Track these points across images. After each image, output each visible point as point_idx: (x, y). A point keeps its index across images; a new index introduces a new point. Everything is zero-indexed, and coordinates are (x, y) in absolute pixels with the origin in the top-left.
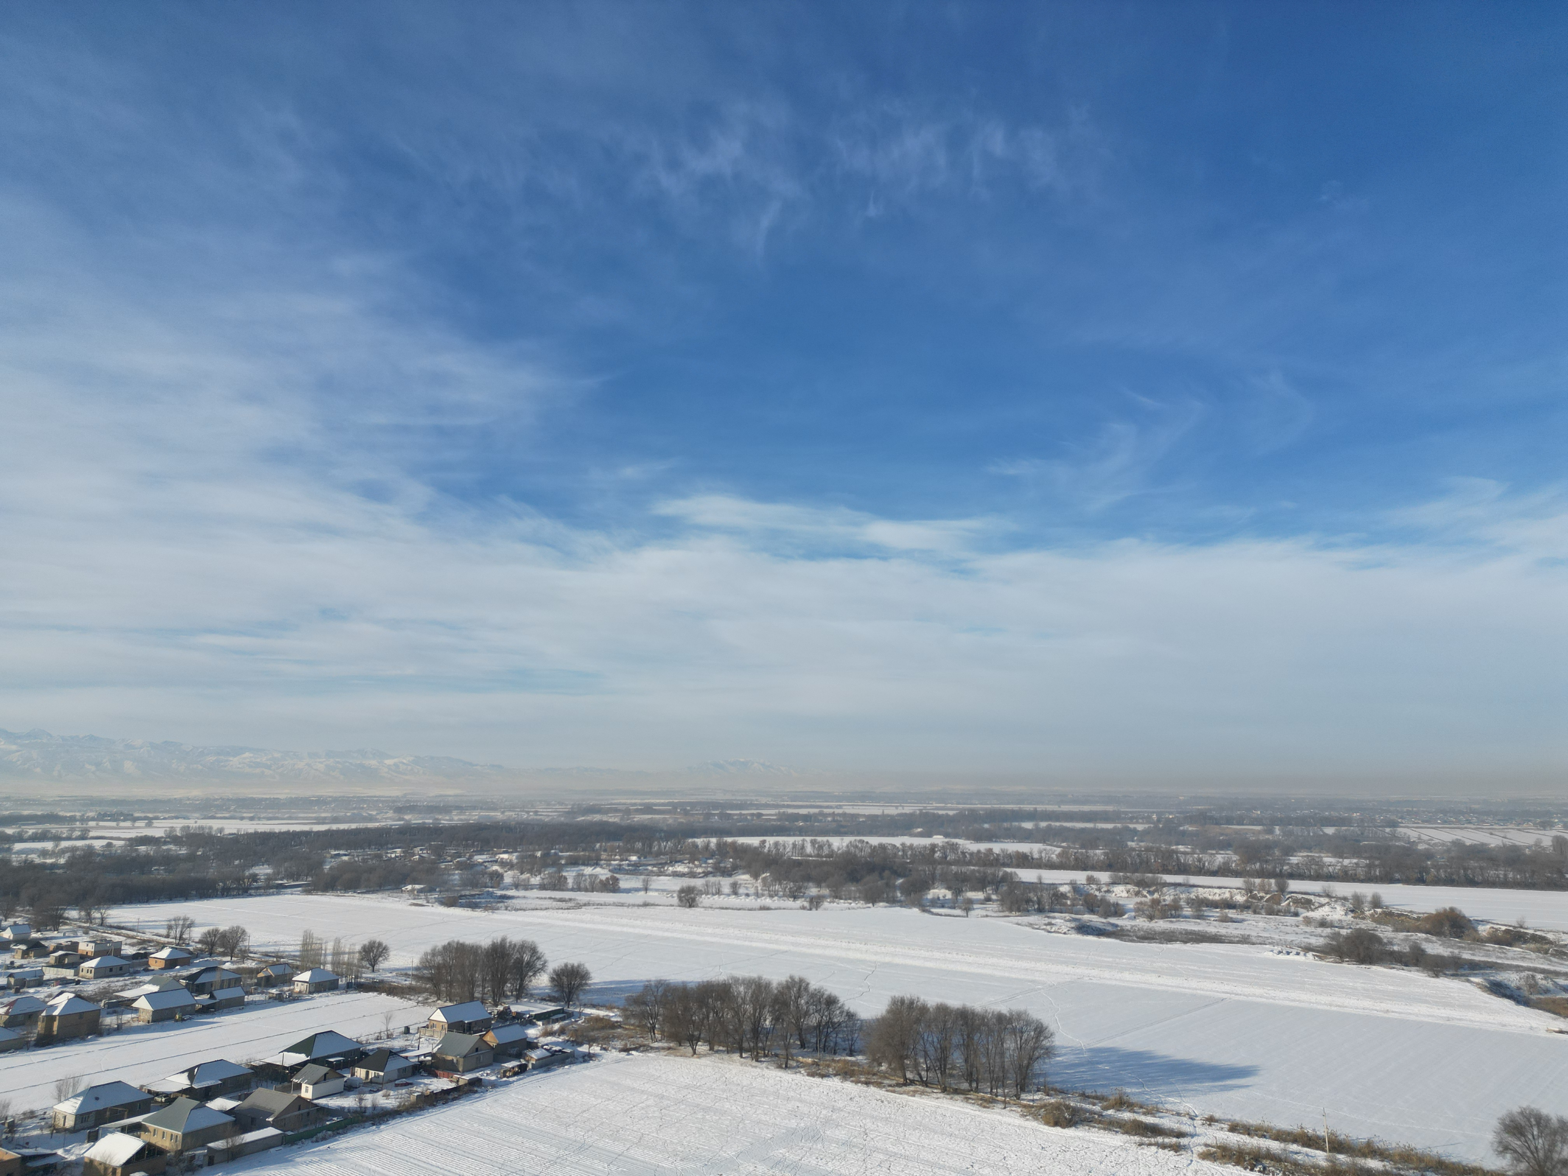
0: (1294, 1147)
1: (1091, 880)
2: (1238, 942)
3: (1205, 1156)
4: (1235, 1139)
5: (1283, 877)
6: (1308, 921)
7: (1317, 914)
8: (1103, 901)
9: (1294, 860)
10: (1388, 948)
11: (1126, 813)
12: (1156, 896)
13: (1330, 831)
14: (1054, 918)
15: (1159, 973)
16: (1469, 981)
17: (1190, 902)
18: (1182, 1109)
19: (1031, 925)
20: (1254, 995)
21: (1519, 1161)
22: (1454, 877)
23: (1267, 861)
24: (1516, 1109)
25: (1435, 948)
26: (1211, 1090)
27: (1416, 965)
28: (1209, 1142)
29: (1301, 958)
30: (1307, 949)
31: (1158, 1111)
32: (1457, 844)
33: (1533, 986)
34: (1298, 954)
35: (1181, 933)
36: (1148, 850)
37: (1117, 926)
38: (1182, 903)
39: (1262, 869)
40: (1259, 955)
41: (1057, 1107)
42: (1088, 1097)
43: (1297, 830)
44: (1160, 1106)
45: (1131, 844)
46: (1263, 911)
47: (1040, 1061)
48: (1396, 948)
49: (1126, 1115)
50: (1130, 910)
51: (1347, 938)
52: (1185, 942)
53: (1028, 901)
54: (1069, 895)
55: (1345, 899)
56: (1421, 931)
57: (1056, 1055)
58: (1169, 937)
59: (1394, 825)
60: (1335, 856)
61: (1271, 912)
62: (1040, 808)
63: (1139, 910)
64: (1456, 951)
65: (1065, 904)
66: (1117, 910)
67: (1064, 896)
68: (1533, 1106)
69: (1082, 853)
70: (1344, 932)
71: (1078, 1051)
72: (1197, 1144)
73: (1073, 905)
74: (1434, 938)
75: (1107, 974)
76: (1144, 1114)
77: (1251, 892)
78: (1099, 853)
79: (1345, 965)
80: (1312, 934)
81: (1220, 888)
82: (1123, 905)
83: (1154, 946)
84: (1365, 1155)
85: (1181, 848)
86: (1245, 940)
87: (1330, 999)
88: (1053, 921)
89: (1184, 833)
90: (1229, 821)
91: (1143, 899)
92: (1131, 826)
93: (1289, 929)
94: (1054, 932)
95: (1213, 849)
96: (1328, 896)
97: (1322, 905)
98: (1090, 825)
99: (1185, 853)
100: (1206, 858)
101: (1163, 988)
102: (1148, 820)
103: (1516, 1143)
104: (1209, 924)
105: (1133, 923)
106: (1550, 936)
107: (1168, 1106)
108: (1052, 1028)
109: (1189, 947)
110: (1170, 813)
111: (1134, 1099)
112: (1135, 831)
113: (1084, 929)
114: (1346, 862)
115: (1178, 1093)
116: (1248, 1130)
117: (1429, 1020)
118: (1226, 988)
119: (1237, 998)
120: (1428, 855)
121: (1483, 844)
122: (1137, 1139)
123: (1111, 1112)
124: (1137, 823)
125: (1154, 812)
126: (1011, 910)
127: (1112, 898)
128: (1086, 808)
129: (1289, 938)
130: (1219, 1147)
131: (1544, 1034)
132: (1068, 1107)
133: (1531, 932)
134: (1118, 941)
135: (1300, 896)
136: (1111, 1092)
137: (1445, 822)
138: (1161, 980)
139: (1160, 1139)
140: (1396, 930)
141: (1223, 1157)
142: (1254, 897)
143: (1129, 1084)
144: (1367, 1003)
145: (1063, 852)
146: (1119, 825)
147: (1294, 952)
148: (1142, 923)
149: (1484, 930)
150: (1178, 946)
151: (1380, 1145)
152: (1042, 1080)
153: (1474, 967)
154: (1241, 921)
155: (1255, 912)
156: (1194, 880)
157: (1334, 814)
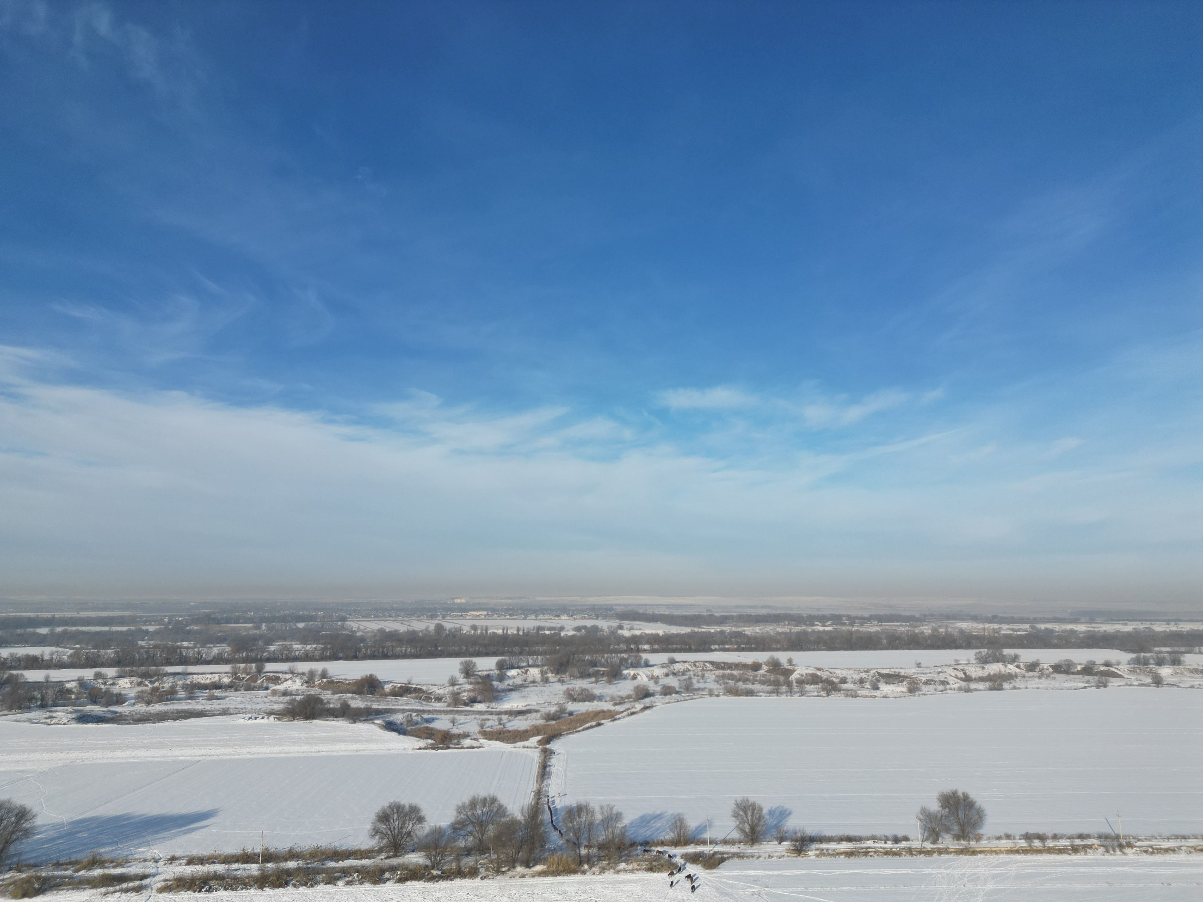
0: (236, 866)
1: (98, 676)
2: (219, 714)
3: (161, 890)
4: (189, 870)
5: (261, 661)
6: (274, 693)
7: (281, 687)
8: (108, 693)
9: (272, 648)
10: (327, 706)
11: (141, 617)
12: (156, 684)
13: (301, 625)
14: (56, 711)
15: (148, 747)
16: (373, 723)
17: (185, 687)
18: (148, 856)
19: (30, 721)
20: (224, 754)
21: (382, 839)
22: (376, 653)
23: (252, 650)
24: (386, 804)
25: (357, 703)
26: (176, 835)
27: (343, 716)
28: (168, 877)
29: (265, 721)
30: (270, 713)
31: (127, 862)
32: (381, 631)
33: (410, 722)
34: (263, 718)
35: (173, 713)
36: (155, 647)
37: (116, 712)
38: (178, 688)
39: (247, 656)
40: (234, 723)
41: (28, 881)
42: (62, 864)
43: (278, 625)
44: (130, 857)
45: (142, 643)
46: (242, 689)
47: (18, 842)
48: (331, 706)
49: (97, 872)
50: (131, 698)
51: (300, 702)
52: (175, 720)
53: (32, 699)
54: (74, 690)
55: (303, 674)
56: (350, 693)
57: (34, 834)
58: (161, 717)
59: (344, 619)
60: (301, 644)
61: (247, 689)
62: (58, 615)
63: (139, 698)
64: (369, 704)
65: (70, 698)
66: (120, 699)
67: (70, 691)
68: (397, 800)
69: (94, 653)
70: (298, 698)
71: (56, 827)
72: (157, 882)
73: (77, 698)
74: (357, 696)
75: (100, 754)
76: (114, 867)
77: (236, 674)
78: (110, 652)
79: (295, 722)
80: (276, 702)
81: (211, 673)
82: (125, 695)
83: (148, 726)
84: (286, 860)
85: (185, 644)
86: (225, 712)
87: (280, 748)
88: (54, 715)
89: (189, 632)
90: (228, 621)
91: (144, 688)
92: (144, 628)
93: (260, 700)
94: (54, 724)
95: (212, 643)
96: (292, 673)
97: (286, 680)
98: (106, 629)
99: (188, 648)
100: (204, 650)
101: (150, 759)
102: (160, 622)
103: (383, 827)
104: (198, 703)
105: (132, 709)
106: (424, 688)
107: (137, 856)
108: (35, 810)
109: (178, 723)
110: (181, 616)
111: (106, 857)
112: (147, 632)
113: (84, 718)
114: (308, 647)
115: (148, 844)
116: (202, 861)
117: (345, 753)
118: (203, 751)
119: (210, 758)
120: (362, 639)
121: (396, 631)
122: (103, 890)
123: (82, 873)
124: (150, 625)
125: (166, 616)
126: (10, 708)
127: (116, 690)
128: (104, 614)
129: (258, 707)
130: (175, 880)
131: (410, 752)
132: (38, 878)
133: (414, 686)
134: (115, 725)
135: (272, 675)
136: (85, 856)
137: (376, 616)
138: (148, 754)
139: (125, 886)
140: (334, 693)
141: (178, 886)
142: (237, 678)
143: (104, 845)
144: (306, 748)
145: (75, 653)
146: (133, 628)
147: (261, 717)
148: (141, 708)
149: (388, 688)
150: (168, 723)
151: (298, 850)
152: (15, 859)
153: (378, 713)
154: (226, 697)
155: (236, 690)
156: (191, 669)
157: (306, 613)
